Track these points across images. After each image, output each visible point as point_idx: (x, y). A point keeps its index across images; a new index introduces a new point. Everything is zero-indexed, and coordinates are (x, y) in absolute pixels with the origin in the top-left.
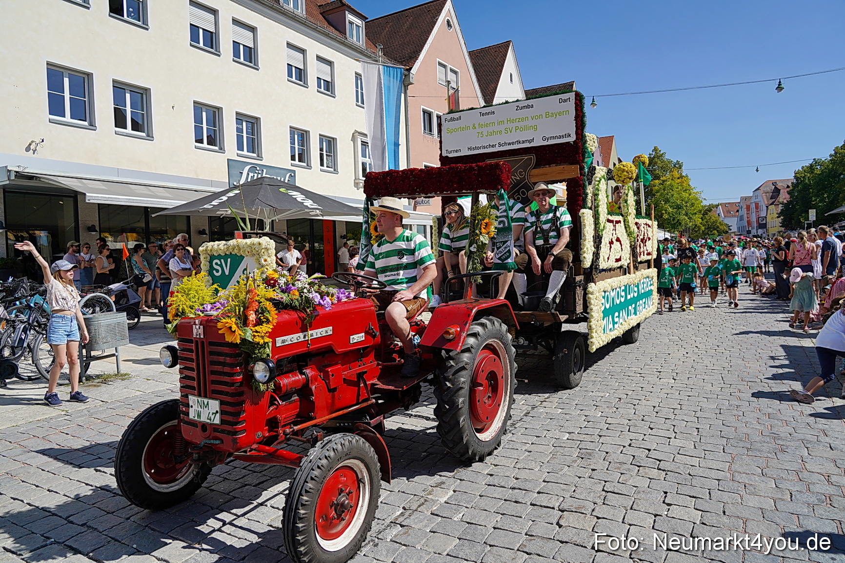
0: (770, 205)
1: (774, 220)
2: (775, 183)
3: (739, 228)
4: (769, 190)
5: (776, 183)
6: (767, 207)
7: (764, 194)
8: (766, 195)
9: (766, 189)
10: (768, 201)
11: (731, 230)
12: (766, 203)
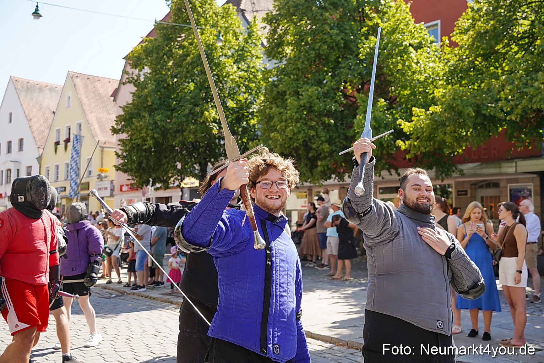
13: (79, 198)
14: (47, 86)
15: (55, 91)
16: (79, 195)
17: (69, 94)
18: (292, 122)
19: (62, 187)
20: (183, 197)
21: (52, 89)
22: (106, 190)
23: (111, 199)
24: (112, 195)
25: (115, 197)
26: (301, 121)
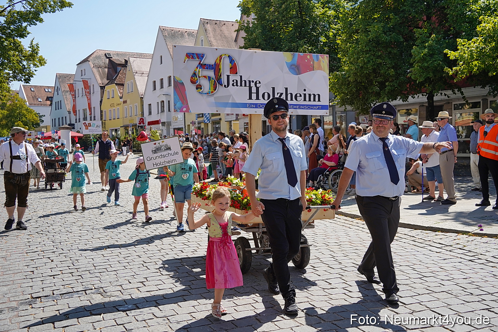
0: (106, 85)
1: (116, 108)
2: (107, 56)
3: (54, 121)
4: (102, 64)
5: (109, 54)
6: (102, 88)
7: (95, 70)
8: (99, 71)
9: (96, 62)
10: (102, 78)
11: (43, 121)
12: (100, 81)
13: (211, 123)
14: (186, 32)
15: (192, 36)
16: (211, 120)
17: (202, 38)
18: (363, 54)
19: (201, 114)
20: (291, 118)
21: (190, 34)
22: (232, 115)
23: (237, 122)
24: (237, 119)
25: (240, 120)
26: (370, 52)
